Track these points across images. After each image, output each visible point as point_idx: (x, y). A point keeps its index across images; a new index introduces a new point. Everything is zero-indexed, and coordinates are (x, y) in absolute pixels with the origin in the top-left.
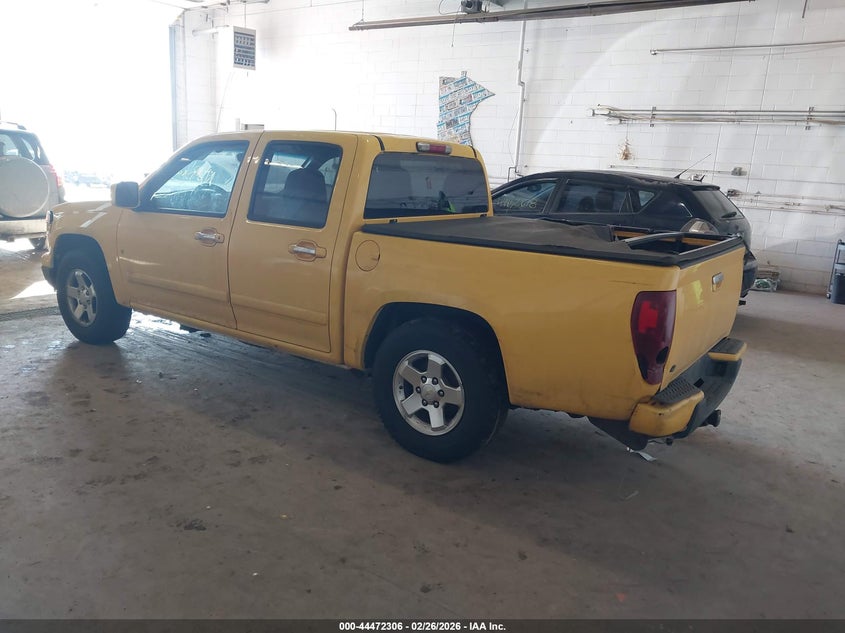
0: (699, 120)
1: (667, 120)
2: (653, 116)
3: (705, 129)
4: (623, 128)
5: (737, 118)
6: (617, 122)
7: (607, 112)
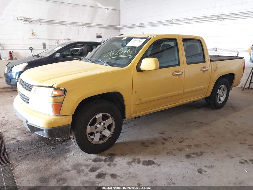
0: (55, 24)
1: (46, 23)
2: (40, 21)
3: (58, 27)
4: (30, 25)
5: (66, 24)
6: (28, 22)
7: (23, 19)
